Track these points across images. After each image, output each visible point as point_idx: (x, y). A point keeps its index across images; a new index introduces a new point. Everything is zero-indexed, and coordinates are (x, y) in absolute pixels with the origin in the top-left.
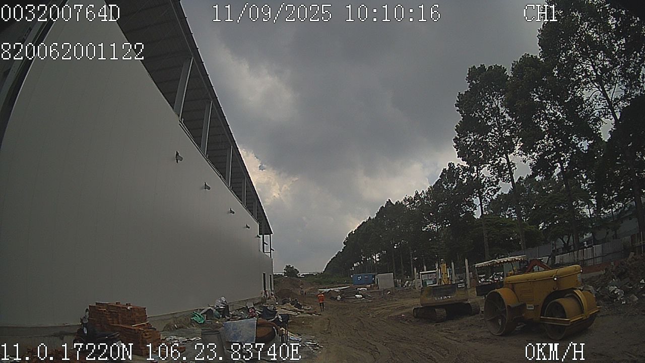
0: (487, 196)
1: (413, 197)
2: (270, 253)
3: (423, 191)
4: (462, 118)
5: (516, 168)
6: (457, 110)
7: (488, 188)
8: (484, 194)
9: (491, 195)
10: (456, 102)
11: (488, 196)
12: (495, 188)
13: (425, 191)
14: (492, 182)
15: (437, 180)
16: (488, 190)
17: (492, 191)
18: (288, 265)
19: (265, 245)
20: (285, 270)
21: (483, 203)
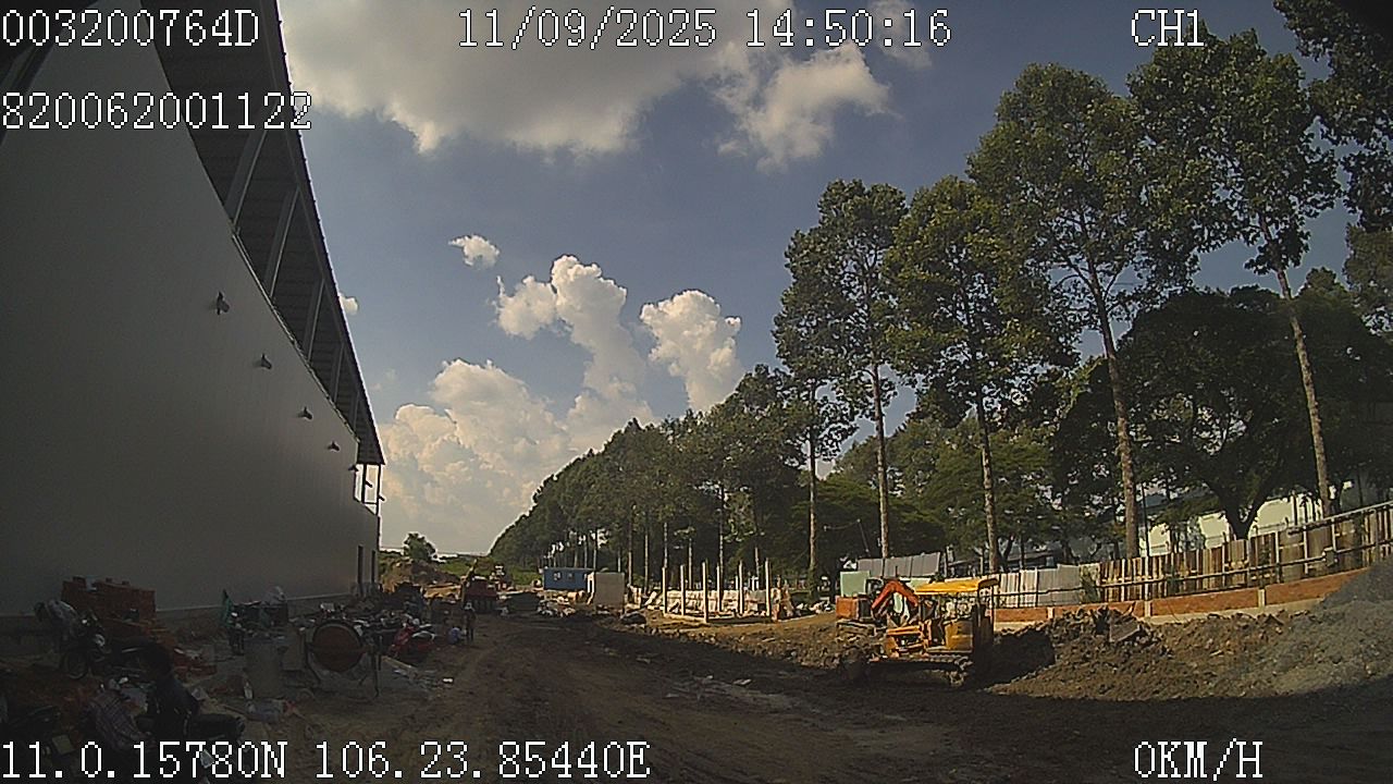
0: (827, 441)
1: (682, 419)
2: (377, 504)
3: (700, 413)
4: (795, 280)
5: (895, 394)
6: (787, 266)
7: (831, 426)
8: (822, 436)
9: (835, 440)
10: (787, 249)
11: (830, 442)
12: (846, 427)
13: (704, 413)
14: (842, 415)
15: (730, 395)
16: (831, 430)
17: (840, 432)
18: (412, 533)
19: (367, 486)
20: (406, 543)
21: (816, 455)
